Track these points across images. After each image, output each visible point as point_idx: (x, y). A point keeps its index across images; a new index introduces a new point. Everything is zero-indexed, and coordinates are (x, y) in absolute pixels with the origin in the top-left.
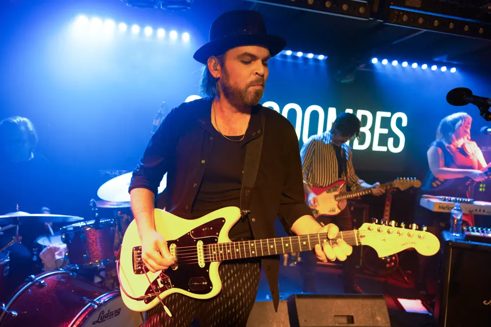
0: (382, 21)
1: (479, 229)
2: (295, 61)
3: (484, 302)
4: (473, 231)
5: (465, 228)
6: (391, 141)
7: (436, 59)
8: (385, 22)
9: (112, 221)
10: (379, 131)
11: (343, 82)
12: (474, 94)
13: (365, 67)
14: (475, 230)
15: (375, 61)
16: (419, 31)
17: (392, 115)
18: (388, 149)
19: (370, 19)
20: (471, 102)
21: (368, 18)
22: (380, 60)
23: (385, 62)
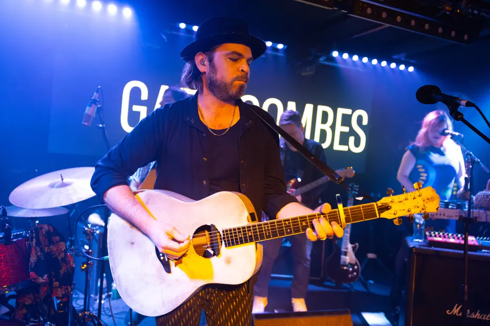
0: (346, 12)
1: (441, 234)
3: (447, 311)
4: (435, 236)
5: (427, 233)
6: (352, 139)
7: (395, 57)
8: (348, 13)
9: (27, 233)
10: (340, 128)
11: (303, 74)
12: (442, 92)
13: (325, 60)
14: (438, 236)
15: (335, 54)
16: (381, 25)
17: (353, 113)
18: (349, 148)
19: (335, 8)
20: (441, 101)
21: (332, 8)
22: (341, 53)
23: (346, 56)
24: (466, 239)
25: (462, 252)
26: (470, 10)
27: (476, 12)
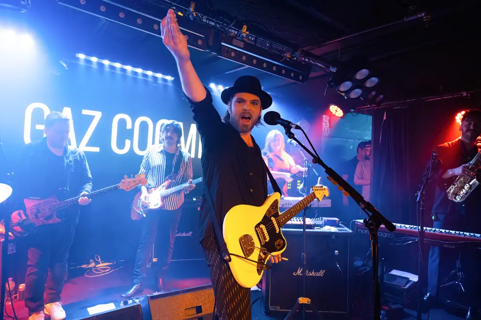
2: (145, 79)
3: (294, 273)
8: (218, 55)
12: (281, 117)
15: (212, 85)
16: (244, 66)
20: (280, 123)
21: (205, 50)
22: (217, 85)
23: (220, 87)
24: (304, 221)
25: (302, 230)
26: (303, 59)
27: (307, 60)
